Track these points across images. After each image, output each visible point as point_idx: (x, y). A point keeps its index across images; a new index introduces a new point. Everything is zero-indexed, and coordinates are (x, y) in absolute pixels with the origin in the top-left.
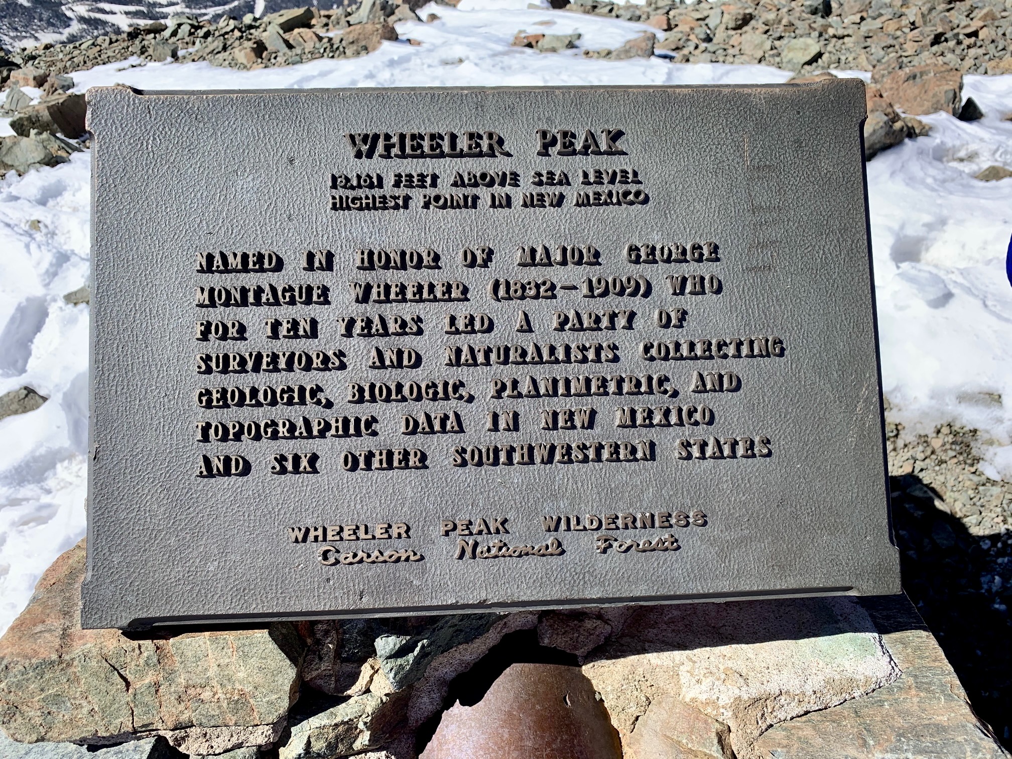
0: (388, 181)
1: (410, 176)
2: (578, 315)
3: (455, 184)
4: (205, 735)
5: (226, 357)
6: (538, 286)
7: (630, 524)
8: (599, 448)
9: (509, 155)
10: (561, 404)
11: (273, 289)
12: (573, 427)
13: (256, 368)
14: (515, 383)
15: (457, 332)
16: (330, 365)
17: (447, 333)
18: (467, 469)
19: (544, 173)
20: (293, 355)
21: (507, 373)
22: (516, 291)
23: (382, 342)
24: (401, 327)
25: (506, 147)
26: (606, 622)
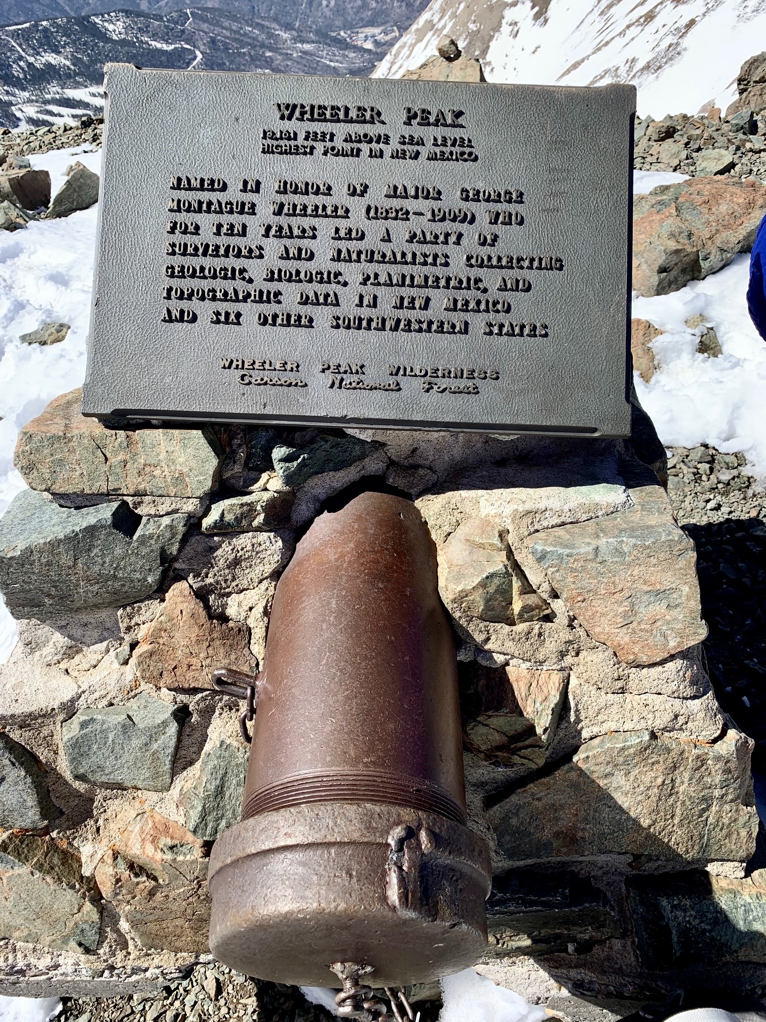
0: (301, 136)
1: (316, 133)
2: (423, 233)
3: (346, 140)
4: (154, 501)
5: (186, 245)
6: (397, 211)
7: (446, 374)
8: (430, 323)
9: (384, 123)
10: (406, 292)
11: (220, 203)
12: (414, 308)
13: (205, 254)
14: (376, 276)
15: (340, 238)
16: (253, 255)
17: (333, 238)
18: (340, 330)
19: (407, 136)
20: (229, 246)
21: (371, 269)
22: (382, 213)
23: (288, 242)
24: (302, 232)
25: (382, 118)
26: (434, 472)
